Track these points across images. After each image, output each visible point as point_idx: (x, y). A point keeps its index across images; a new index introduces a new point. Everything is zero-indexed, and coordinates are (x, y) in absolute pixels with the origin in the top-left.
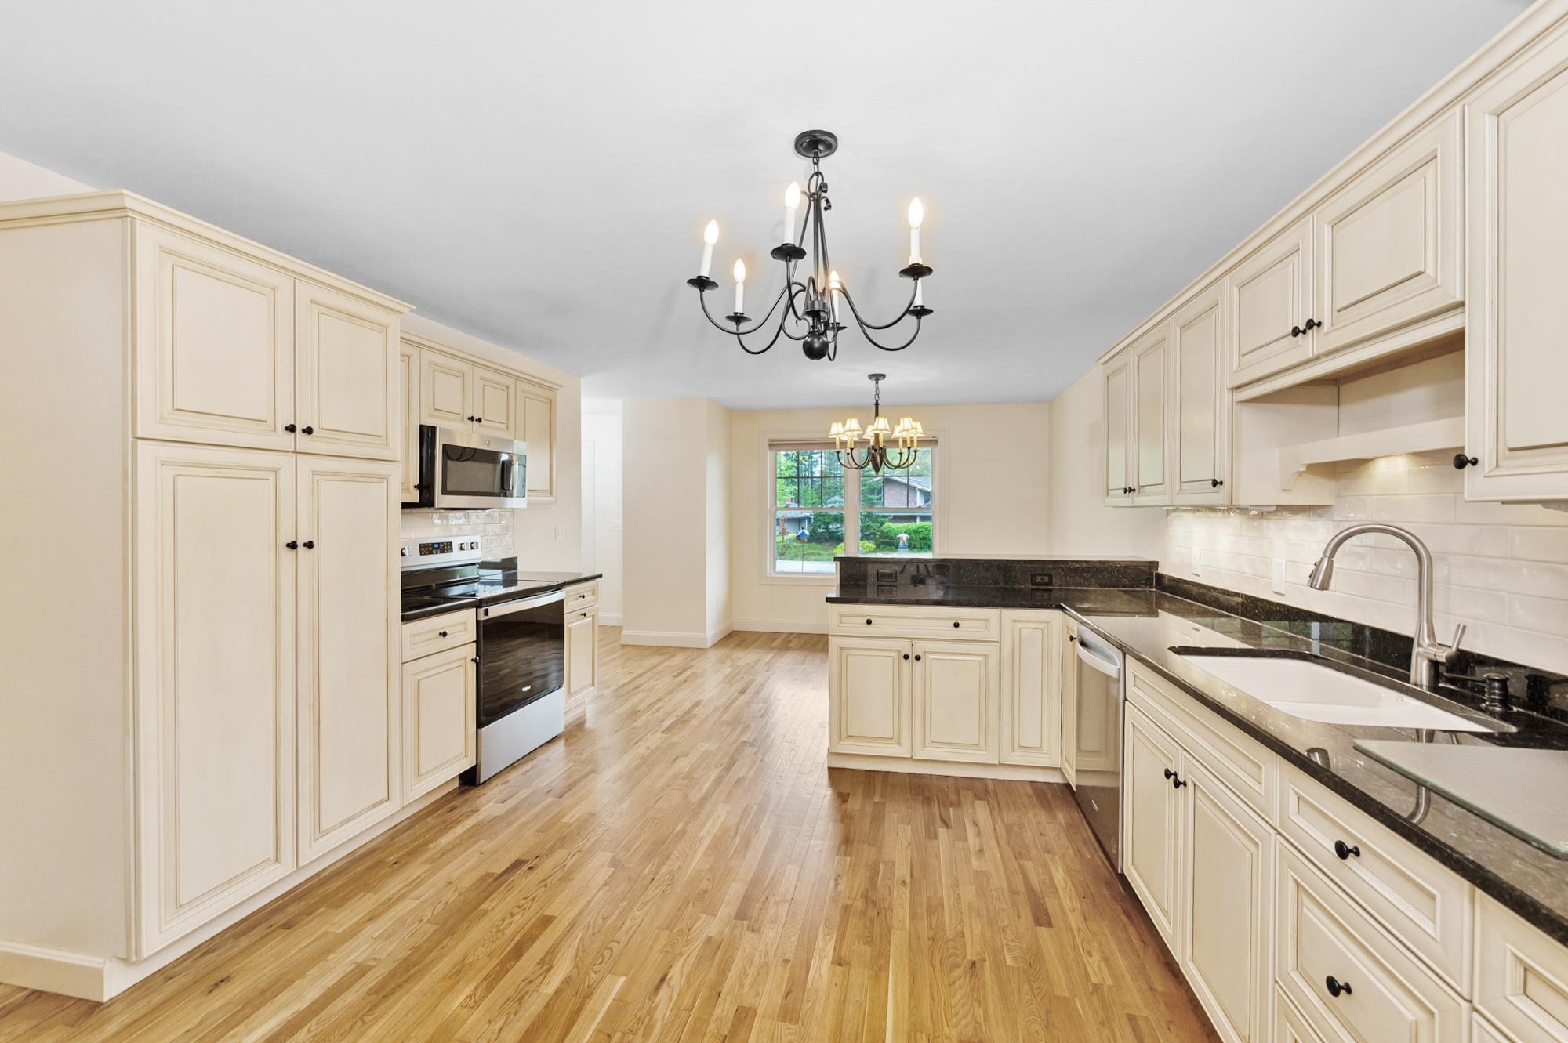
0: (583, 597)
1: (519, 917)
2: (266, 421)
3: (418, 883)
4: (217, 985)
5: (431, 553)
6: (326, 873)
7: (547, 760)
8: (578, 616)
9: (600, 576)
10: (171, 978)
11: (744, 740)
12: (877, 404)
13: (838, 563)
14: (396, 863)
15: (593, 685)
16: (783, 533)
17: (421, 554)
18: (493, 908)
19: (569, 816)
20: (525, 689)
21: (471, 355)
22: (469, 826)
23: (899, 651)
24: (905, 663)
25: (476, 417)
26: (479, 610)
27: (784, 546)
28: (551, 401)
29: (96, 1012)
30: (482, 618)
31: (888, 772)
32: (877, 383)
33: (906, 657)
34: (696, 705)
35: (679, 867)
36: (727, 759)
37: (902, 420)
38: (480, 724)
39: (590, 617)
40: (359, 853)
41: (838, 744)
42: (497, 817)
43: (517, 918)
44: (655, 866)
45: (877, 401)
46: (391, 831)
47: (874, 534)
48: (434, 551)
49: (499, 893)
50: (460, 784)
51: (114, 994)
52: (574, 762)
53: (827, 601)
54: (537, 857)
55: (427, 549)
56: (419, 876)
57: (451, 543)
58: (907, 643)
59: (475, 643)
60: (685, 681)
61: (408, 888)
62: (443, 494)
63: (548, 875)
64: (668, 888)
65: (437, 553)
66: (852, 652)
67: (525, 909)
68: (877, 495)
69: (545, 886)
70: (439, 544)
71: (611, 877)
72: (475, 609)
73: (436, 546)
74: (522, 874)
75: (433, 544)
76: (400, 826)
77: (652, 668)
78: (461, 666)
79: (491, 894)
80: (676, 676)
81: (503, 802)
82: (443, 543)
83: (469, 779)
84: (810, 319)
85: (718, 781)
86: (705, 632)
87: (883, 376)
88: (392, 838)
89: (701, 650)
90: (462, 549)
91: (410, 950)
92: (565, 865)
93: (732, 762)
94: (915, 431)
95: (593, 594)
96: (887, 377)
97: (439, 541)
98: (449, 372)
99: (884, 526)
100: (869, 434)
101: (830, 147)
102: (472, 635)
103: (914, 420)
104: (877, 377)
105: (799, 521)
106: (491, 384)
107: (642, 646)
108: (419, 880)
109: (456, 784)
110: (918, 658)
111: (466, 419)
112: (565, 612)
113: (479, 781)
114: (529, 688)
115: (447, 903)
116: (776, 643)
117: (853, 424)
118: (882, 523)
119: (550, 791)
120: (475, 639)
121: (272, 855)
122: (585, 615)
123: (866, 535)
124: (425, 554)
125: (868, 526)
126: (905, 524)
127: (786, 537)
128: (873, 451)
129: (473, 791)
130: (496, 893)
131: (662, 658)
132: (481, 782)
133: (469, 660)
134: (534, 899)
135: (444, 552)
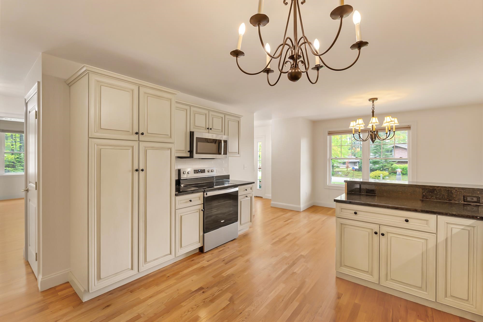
0: (246, 190)
1: (190, 313)
2: (129, 131)
3: (170, 287)
4: (106, 307)
5: (198, 173)
6: (151, 274)
7: (228, 248)
8: (245, 197)
9: (254, 183)
10: (99, 300)
11: (302, 254)
12: (373, 112)
13: (346, 183)
14: (168, 277)
15: (251, 222)
16: (347, 167)
17: (194, 173)
18: (185, 306)
19: (225, 273)
20: (222, 221)
21: (208, 107)
22: (194, 268)
23: (372, 229)
24: (376, 237)
25: (210, 128)
26: (204, 193)
27: (347, 172)
28: (239, 121)
29: (81, 305)
30: (206, 196)
31: (367, 287)
32: (373, 102)
33: (376, 233)
34: (288, 235)
35: (254, 310)
36: (291, 262)
37: (385, 118)
38: (204, 232)
39: (249, 197)
40: (161, 270)
41: (339, 268)
42: (204, 267)
43: (189, 313)
44: (244, 306)
45: (373, 110)
46: (173, 264)
47: (388, 169)
48: (199, 172)
49: (189, 300)
50: (199, 251)
51: (86, 301)
52: (236, 250)
53: (334, 201)
54: (207, 288)
55: (196, 171)
56: (171, 284)
57: (205, 170)
58: (377, 226)
59: (203, 204)
60: (288, 224)
61: (166, 288)
62: (196, 154)
63: (207, 297)
64: (246, 319)
65: (200, 173)
66: (347, 226)
67: (193, 310)
68: (390, 152)
69: (204, 302)
70: (201, 170)
71: (227, 306)
72: (203, 193)
73: (200, 171)
74: (199, 294)
75: (198, 170)
76: (176, 263)
77: (278, 217)
78: (198, 212)
79: (187, 299)
80: (285, 221)
81: (208, 262)
82: (202, 170)
83: (201, 250)
84: (292, 61)
85: (284, 272)
86: (300, 205)
87: (376, 99)
88: (173, 266)
89: (298, 212)
90: (208, 172)
91: (154, 314)
92: (214, 295)
93: (294, 264)
94: (393, 122)
95: (251, 189)
96: (378, 99)
97: (201, 169)
98: (200, 114)
99: (393, 165)
100: (370, 126)
102: (201, 201)
103: (392, 118)
104: (373, 100)
105: (355, 163)
106: (216, 117)
107: (278, 208)
108: (171, 285)
109: (198, 251)
110: (383, 235)
111: (207, 129)
112: (239, 195)
113: (204, 252)
114: (223, 221)
115: (173, 298)
116: (330, 212)
117: (360, 121)
118: (392, 164)
119: (224, 260)
120: (203, 203)
121: (130, 267)
122: (247, 196)
123: (384, 169)
124: (196, 173)
125: (385, 165)
126: (403, 165)
127: (348, 169)
128: (371, 133)
129: (202, 255)
130: (188, 299)
131: (282, 213)
132: (205, 252)
133: (201, 210)
134: (198, 306)
135: (202, 173)
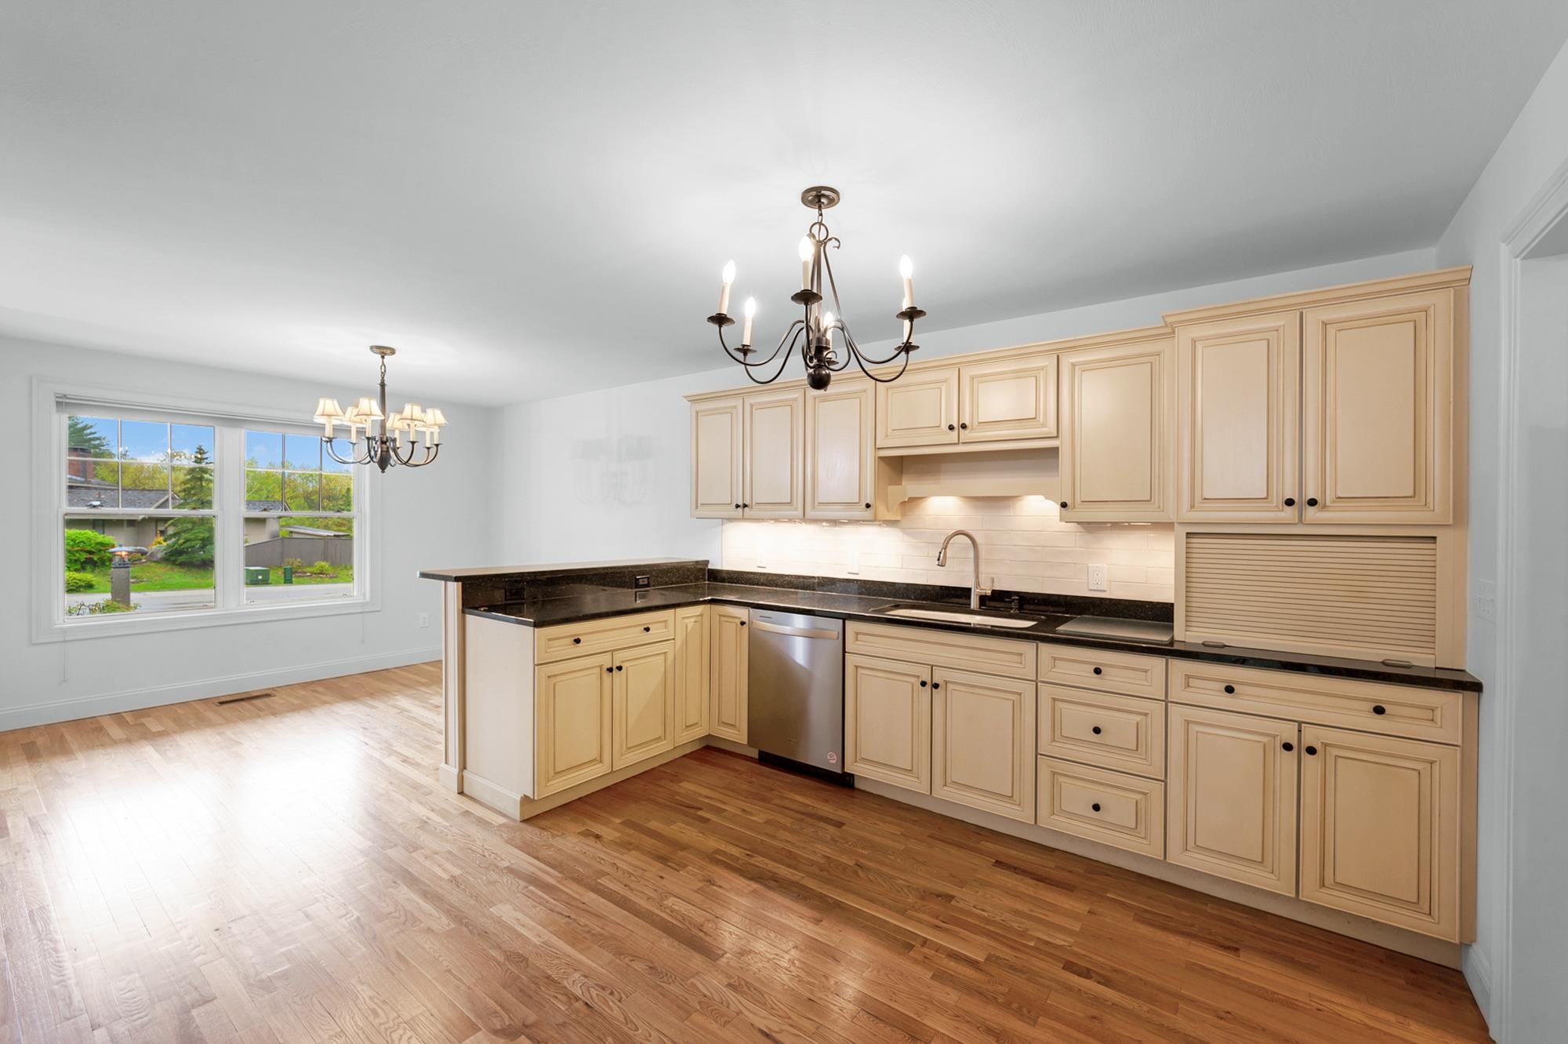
12: (383, 385)
13: (460, 583)
23: (601, 667)
32: (383, 358)
33: (610, 670)
45: (383, 381)
66: (559, 678)
87: (393, 352)
96: (396, 352)
101: (832, 202)
104: (383, 351)
